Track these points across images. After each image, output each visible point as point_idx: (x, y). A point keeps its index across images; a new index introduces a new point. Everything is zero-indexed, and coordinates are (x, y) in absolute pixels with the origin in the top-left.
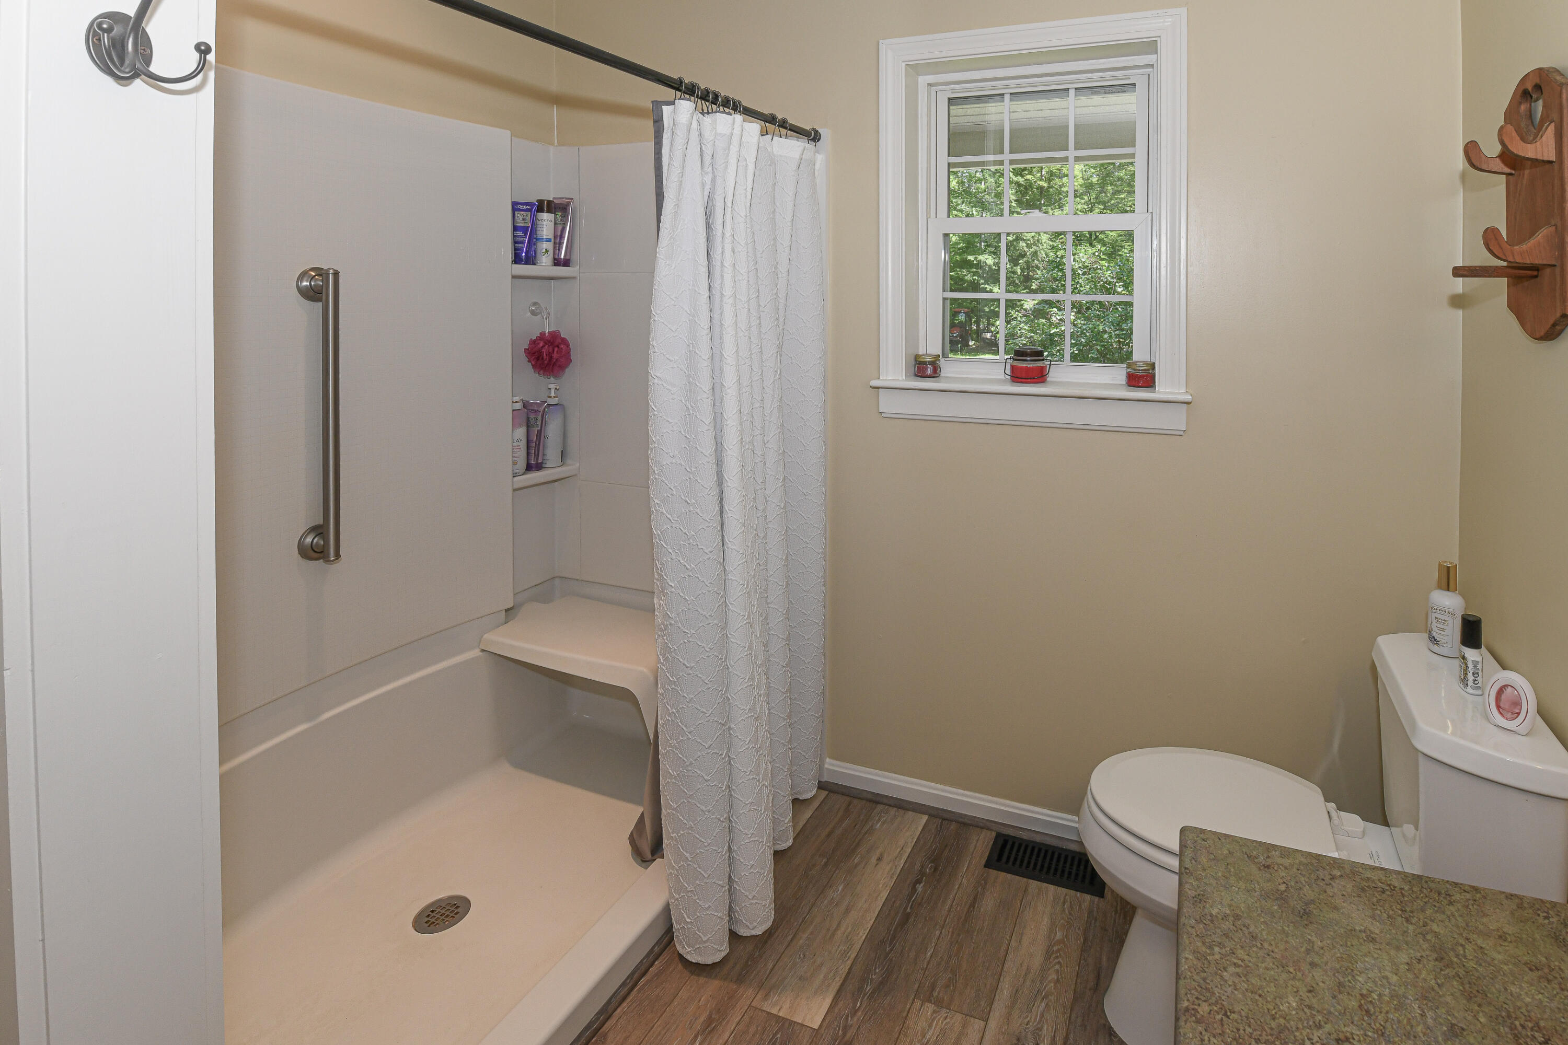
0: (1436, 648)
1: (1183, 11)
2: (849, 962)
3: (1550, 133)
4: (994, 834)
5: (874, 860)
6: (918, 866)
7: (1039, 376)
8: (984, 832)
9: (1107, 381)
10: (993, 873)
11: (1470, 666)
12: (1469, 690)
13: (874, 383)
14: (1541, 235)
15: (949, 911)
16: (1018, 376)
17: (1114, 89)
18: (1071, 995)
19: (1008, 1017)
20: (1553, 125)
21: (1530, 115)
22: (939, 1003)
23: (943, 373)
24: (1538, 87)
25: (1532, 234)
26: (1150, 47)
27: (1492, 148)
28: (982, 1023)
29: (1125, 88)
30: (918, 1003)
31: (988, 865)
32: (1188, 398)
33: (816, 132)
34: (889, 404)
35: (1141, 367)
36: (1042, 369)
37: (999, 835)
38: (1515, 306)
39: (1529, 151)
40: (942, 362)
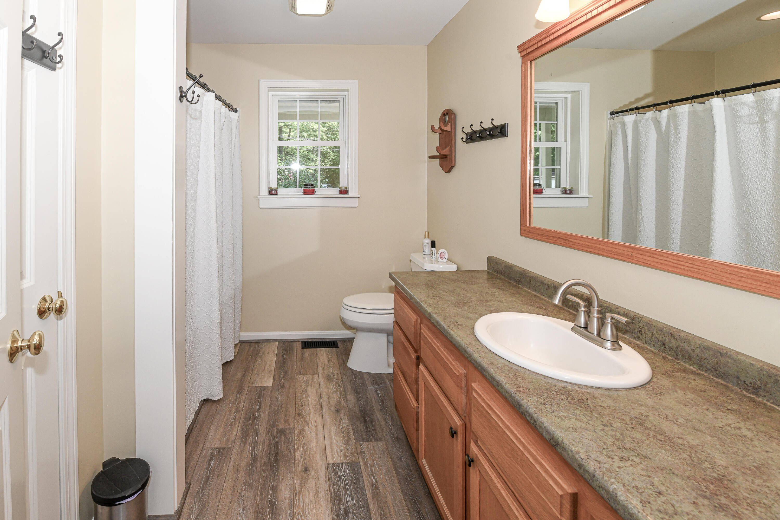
0: (424, 253)
1: (357, 81)
2: (273, 373)
3: (450, 124)
4: (301, 342)
5: (266, 354)
6: (281, 352)
7: (312, 193)
8: (297, 343)
9: (332, 193)
10: (305, 349)
11: (433, 252)
12: (433, 258)
13: (259, 197)
14: (447, 149)
15: (296, 358)
16: (305, 193)
17: (332, 101)
18: (338, 366)
19: (324, 372)
20: (450, 123)
21: (445, 119)
22: (304, 374)
23: (279, 194)
24: (447, 114)
25: (445, 148)
26: (348, 90)
27: (437, 127)
28: (317, 375)
29: (335, 101)
30: (298, 376)
31: (302, 348)
32: (359, 196)
33: (237, 109)
34: (263, 203)
35: (343, 188)
36: (314, 190)
37: (302, 342)
38: (441, 165)
39: (445, 129)
40: (279, 190)
